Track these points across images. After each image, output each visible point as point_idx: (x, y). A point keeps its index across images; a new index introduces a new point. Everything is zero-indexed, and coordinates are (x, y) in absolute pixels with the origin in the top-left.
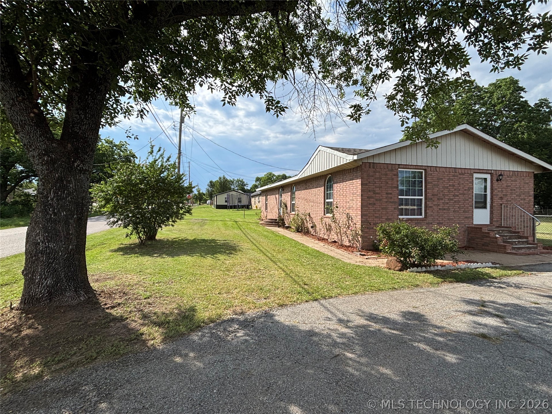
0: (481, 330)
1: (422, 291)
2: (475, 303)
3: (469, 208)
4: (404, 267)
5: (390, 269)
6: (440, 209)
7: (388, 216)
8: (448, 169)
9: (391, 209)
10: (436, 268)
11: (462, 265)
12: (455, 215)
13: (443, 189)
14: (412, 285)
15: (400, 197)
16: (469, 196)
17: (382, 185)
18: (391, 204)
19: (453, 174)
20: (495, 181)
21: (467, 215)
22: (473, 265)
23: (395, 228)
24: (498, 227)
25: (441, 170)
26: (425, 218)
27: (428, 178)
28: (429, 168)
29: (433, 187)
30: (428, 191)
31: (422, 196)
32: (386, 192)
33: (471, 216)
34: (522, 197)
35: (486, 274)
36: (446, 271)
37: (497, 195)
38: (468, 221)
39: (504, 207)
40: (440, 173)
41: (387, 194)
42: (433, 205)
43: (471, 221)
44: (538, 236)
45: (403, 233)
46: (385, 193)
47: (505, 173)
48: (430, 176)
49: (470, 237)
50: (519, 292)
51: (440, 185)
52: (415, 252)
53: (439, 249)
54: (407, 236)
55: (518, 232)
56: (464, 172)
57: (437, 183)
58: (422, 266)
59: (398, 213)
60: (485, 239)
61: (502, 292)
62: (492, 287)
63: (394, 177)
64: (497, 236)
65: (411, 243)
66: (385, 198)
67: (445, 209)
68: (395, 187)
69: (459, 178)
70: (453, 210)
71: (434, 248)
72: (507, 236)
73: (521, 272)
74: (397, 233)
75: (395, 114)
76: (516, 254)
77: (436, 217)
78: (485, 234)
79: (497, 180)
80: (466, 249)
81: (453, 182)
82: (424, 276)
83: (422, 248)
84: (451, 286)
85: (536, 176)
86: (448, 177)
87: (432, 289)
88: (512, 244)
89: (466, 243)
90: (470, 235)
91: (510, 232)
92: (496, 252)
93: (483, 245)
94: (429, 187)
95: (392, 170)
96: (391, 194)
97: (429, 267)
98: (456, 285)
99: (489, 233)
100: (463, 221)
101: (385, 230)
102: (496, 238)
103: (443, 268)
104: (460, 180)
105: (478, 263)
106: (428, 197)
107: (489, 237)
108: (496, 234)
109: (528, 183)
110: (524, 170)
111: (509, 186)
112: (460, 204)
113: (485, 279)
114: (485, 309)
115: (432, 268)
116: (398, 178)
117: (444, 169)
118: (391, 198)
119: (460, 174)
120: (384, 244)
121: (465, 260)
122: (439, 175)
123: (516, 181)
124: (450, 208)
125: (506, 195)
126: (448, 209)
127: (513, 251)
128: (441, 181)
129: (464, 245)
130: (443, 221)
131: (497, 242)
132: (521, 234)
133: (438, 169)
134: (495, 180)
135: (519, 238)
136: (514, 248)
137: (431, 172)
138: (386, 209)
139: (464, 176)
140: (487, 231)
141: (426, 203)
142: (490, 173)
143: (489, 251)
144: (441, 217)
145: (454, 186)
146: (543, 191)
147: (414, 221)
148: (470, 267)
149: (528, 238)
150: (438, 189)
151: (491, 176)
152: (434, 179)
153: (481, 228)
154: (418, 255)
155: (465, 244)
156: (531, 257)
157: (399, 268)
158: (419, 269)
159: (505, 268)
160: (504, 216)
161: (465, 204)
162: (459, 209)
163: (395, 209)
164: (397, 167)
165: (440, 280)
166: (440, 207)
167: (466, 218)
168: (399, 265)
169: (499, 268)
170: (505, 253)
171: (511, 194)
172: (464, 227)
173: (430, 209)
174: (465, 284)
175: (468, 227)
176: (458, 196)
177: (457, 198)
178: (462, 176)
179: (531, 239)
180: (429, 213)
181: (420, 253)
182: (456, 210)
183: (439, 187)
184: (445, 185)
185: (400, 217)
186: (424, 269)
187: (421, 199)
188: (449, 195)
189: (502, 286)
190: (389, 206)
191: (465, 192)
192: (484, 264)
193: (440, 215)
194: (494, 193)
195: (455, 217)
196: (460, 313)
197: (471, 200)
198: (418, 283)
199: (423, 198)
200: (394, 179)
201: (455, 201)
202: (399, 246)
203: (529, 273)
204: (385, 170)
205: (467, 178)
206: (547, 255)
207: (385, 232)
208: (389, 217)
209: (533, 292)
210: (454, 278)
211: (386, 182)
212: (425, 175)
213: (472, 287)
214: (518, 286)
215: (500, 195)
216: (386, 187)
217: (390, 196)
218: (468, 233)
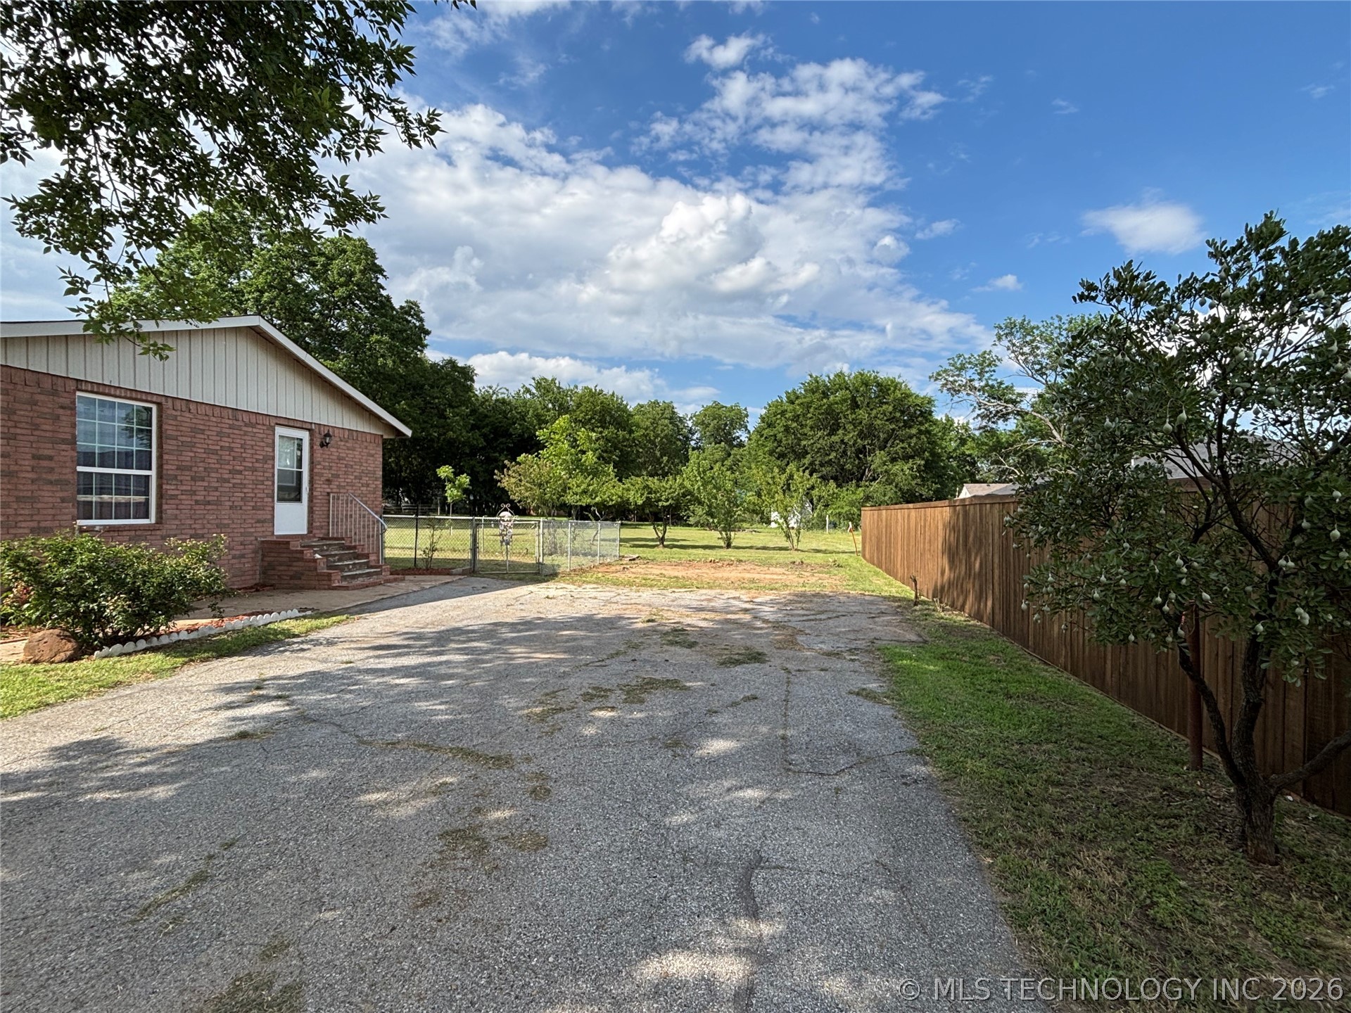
0: (243, 728)
1: (128, 692)
2: (244, 688)
3: (266, 500)
4: (84, 648)
5: (36, 662)
6: (197, 502)
7: (39, 522)
8: (217, 411)
9: (51, 500)
10: (175, 638)
11: (238, 623)
12: (233, 516)
13: (204, 456)
14: (100, 687)
15: (80, 469)
16: (266, 475)
17: (19, 431)
18: (49, 487)
19: (231, 422)
20: (317, 447)
21: (261, 515)
22: (261, 620)
23: (56, 550)
24: (322, 539)
25: (202, 410)
26: (157, 523)
27: (165, 427)
28: (170, 401)
29: (182, 448)
30: (165, 457)
31: (150, 469)
32: (34, 451)
33: (269, 517)
34: (365, 480)
35: (283, 632)
36: (200, 639)
37: (321, 475)
38: (263, 529)
39: (334, 497)
40: (199, 417)
41: (36, 457)
42: (179, 492)
43: (271, 529)
44: (388, 553)
45: (82, 561)
46: (29, 456)
47: (336, 431)
48: (171, 422)
49: (266, 564)
50: (331, 650)
51: (198, 445)
52: (114, 606)
53: (179, 592)
54: (92, 568)
55: (355, 547)
56: (253, 421)
57: (189, 439)
58: (136, 639)
59: (75, 511)
60: (295, 564)
61: (301, 658)
62: (287, 653)
63: (61, 411)
64: (318, 556)
65: (103, 584)
66: (29, 469)
67: (209, 503)
68: (64, 441)
69: (242, 433)
70: (231, 504)
71: (167, 590)
72: (336, 555)
73: (344, 617)
74: (64, 563)
75: (47, 250)
76: (346, 588)
77: (189, 522)
78: (295, 555)
79: (322, 445)
80: (257, 590)
81: (230, 440)
82: (139, 660)
83: (135, 594)
84: (203, 667)
85: (385, 442)
86: (218, 429)
87: (157, 683)
88: (343, 571)
89: (258, 577)
90: (268, 559)
91: (343, 547)
92: (315, 589)
93: (292, 578)
94: (170, 447)
95: (54, 393)
96: (50, 458)
97: (155, 639)
98: (215, 663)
99: (302, 552)
100: (253, 530)
101: (22, 558)
102: (315, 561)
103: (193, 636)
104: (246, 438)
105: (270, 613)
106: (164, 472)
107: (302, 559)
108: (315, 552)
109: (373, 456)
110: (367, 430)
111: (343, 459)
112: (245, 491)
113: (278, 641)
114: (261, 692)
115: (165, 640)
116: (74, 415)
117: (207, 407)
118: (51, 470)
119: (246, 425)
120: (15, 597)
121: (249, 612)
122: (194, 421)
123: (353, 449)
124: (223, 499)
125: (338, 476)
126: (218, 503)
127: (344, 584)
128: (202, 436)
129: (254, 582)
130: (206, 531)
131: (316, 569)
132: (359, 551)
133: (192, 407)
134: (318, 443)
135: (355, 559)
136: (344, 578)
137: (174, 413)
138: (33, 500)
139: (255, 430)
140: (299, 548)
141: (159, 487)
142: (309, 430)
143: (301, 588)
144: (200, 521)
145: (231, 449)
146: (415, 472)
147: (125, 533)
148: (256, 624)
149: (368, 557)
150: (192, 454)
151: (312, 435)
152: (184, 429)
153: (288, 543)
154: (125, 611)
155: (257, 579)
156: (370, 591)
157: (69, 653)
158: (130, 646)
159: (319, 615)
160: (333, 518)
161: (256, 491)
162: (242, 503)
163: (63, 500)
164: (72, 386)
165: (181, 660)
166: (198, 498)
167: (258, 521)
168: (69, 645)
169: (311, 617)
170: (329, 589)
171: (346, 473)
172: (254, 542)
173: (172, 502)
174: (235, 659)
175: (263, 542)
176: (240, 472)
177: (238, 476)
178: (250, 429)
179: (372, 558)
180: (169, 512)
181: (129, 606)
182: (236, 504)
183: (195, 450)
184: (211, 447)
185: (81, 522)
186: (142, 644)
187: (147, 477)
188: (220, 471)
189: (305, 646)
190: (43, 493)
191: (257, 465)
192: (283, 612)
193: (197, 517)
194: (316, 470)
195: (233, 519)
196: (208, 712)
197: (270, 483)
198: (121, 677)
199: (153, 473)
200: (63, 418)
201: (234, 484)
202: (68, 597)
203: (356, 617)
204: (27, 389)
205: (261, 436)
206: (393, 584)
207: (22, 565)
208: (43, 524)
209: (353, 645)
210: (213, 651)
211: (32, 424)
212: (160, 417)
213: (249, 660)
214: (330, 643)
215: (327, 474)
216: (32, 438)
217: (45, 463)
218: (263, 556)
